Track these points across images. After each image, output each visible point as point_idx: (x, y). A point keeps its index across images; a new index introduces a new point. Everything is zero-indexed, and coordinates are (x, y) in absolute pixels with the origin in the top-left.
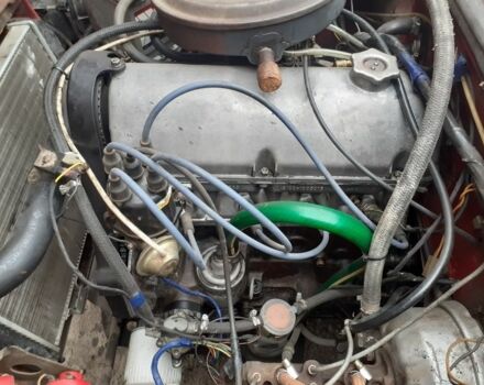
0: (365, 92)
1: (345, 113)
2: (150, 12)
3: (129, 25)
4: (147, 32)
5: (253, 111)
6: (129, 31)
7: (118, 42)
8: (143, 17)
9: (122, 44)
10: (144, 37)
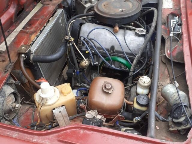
0: (137, 37)
1: (132, 41)
2: (93, 12)
3: (87, 14)
4: (91, 16)
5: (111, 37)
6: (87, 16)
7: (84, 18)
8: (90, 13)
9: (85, 18)
10: (90, 18)
